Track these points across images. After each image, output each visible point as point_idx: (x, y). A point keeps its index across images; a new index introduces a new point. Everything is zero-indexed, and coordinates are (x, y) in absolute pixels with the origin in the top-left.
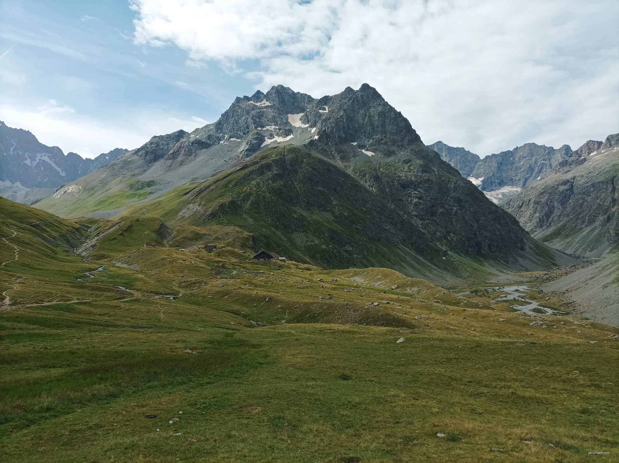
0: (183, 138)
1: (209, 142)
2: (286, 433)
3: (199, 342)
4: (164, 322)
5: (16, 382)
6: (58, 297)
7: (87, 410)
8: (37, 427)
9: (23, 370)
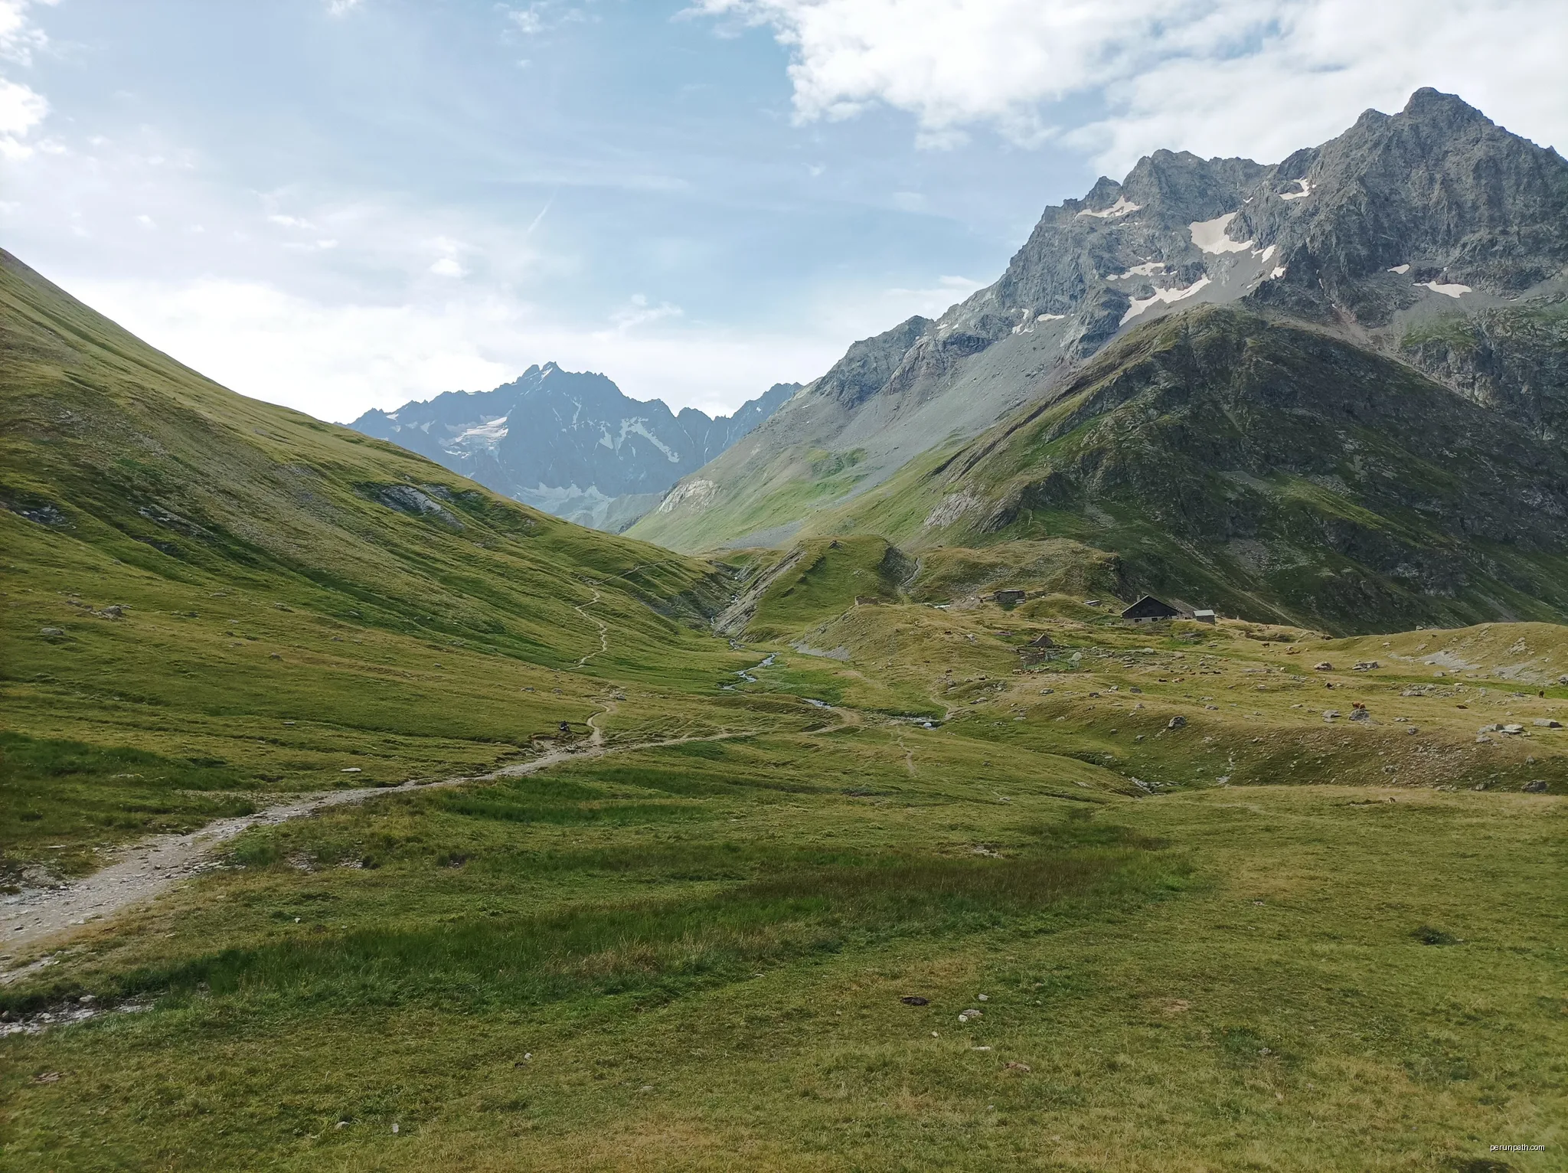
0: (921, 335)
1: (983, 334)
2: (1268, 1075)
3: (1006, 830)
4: (918, 782)
5: (632, 907)
6: (690, 726)
7: (777, 974)
8: (683, 1005)
9: (641, 882)
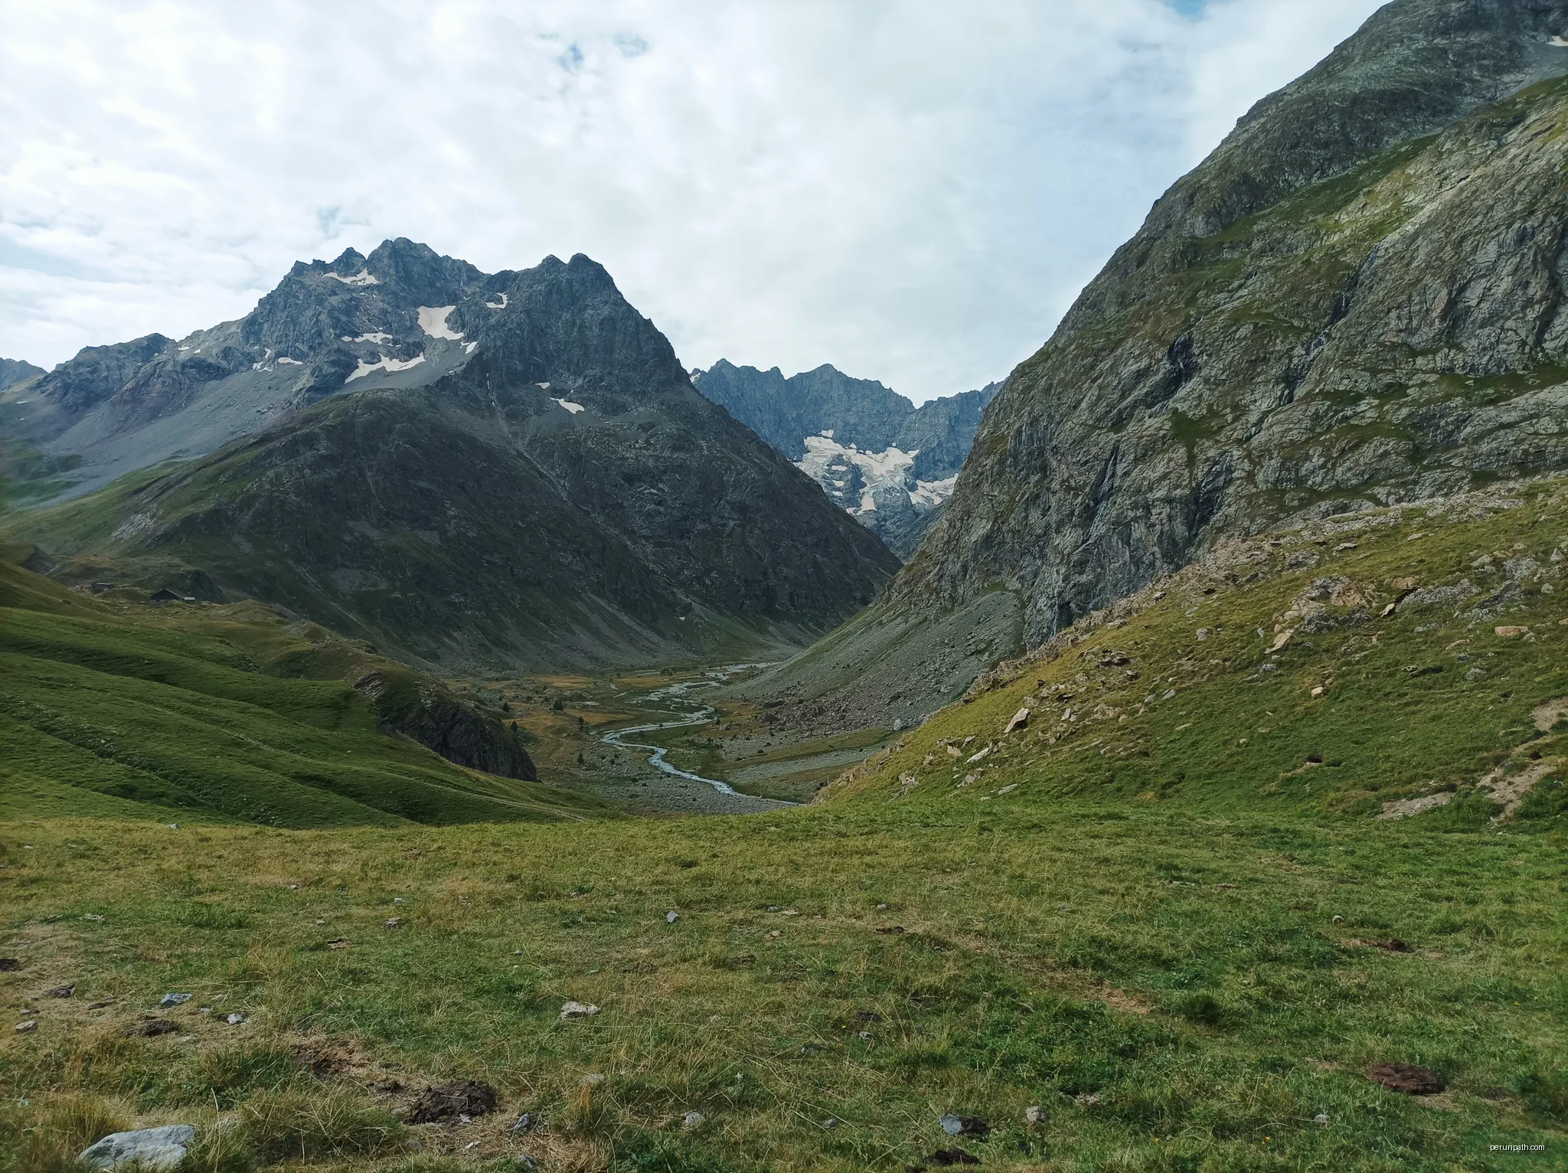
0: (160, 352)
1: (224, 363)
